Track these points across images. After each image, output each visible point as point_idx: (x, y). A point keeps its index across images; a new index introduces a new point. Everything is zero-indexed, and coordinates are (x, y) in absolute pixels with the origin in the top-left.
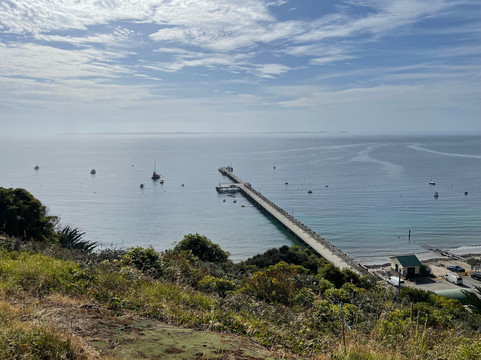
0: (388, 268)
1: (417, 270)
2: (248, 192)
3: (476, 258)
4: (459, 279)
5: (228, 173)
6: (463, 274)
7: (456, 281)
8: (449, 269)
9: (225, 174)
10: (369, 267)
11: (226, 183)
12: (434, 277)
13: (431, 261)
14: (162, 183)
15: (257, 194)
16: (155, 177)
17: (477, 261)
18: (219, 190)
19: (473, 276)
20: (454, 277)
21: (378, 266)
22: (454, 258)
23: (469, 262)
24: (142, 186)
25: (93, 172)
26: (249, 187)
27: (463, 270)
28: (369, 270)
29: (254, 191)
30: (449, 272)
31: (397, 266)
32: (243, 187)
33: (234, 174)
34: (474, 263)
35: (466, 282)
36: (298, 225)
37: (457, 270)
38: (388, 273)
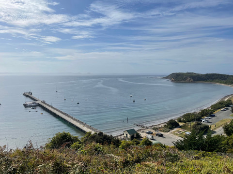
0: (123, 136)
1: (135, 136)
2: (44, 105)
3: (155, 127)
4: (152, 137)
5: (30, 95)
7: (151, 138)
8: (147, 133)
9: (27, 96)
11: (29, 102)
12: (142, 137)
13: (138, 130)
15: (50, 106)
18: (26, 106)
19: (157, 135)
20: (150, 136)
21: (118, 136)
22: (147, 128)
26: (44, 102)
27: (152, 133)
29: (48, 105)
30: (147, 135)
31: (127, 135)
32: (40, 103)
33: (33, 96)
34: (155, 129)
35: (154, 138)
36: (76, 121)
37: (150, 133)
38: (123, 138)
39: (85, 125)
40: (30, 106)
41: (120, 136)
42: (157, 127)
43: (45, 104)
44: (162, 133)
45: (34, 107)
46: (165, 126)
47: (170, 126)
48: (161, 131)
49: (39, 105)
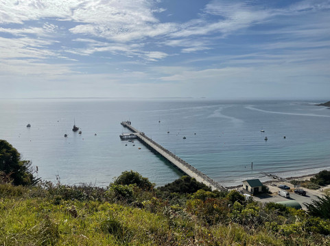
0: (241, 188)
1: (260, 189)
2: (143, 138)
3: (296, 180)
4: (287, 194)
5: (128, 125)
6: (289, 190)
7: (285, 195)
8: (280, 187)
9: (125, 126)
10: (228, 188)
11: (127, 133)
12: (271, 193)
13: (267, 182)
14: (80, 133)
15: (149, 140)
16: (75, 129)
17: (297, 182)
18: (122, 138)
19: (296, 192)
20: (284, 193)
21: (234, 187)
22: (282, 180)
23: (292, 183)
24: (66, 136)
25: (29, 126)
26: (143, 135)
27: (289, 188)
28: (229, 190)
29: (147, 138)
30: (280, 190)
31: (247, 187)
32: (139, 135)
33: (132, 126)
34: (295, 183)
35: (291, 196)
36: (179, 161)
37: (284, 188)
38: (241, 191)
39: (189, 167)
40: (127, 139)
41: (237, 187)
42: (300, 180)
43: (144, 136)
44: (305, 189)
45: (131, 139)
46: (312, 180)
47: (321, 180)
48: (304, 186)
49: (137, 138)
